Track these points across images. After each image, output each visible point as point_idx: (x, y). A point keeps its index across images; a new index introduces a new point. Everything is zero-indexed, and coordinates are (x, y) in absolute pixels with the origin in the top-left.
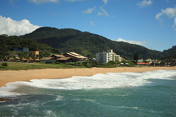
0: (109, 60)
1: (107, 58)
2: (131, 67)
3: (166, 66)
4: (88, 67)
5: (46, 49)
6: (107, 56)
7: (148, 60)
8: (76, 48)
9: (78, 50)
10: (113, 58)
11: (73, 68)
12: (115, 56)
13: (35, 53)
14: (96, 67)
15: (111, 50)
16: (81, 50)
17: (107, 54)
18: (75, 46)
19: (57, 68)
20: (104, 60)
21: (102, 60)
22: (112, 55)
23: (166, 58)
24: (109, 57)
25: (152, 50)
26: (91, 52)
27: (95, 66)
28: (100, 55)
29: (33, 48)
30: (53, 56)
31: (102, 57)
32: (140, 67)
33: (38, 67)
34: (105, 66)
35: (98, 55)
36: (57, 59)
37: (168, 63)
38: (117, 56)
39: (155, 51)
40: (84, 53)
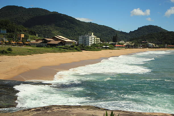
0: (91, 42)
1: (90, 41)
2: (112, 49)
3: (140, 48)
4: (79, 51)
5: (23, 30)
6: (90, 39)
7: (121, 42)
8: (46, 29)
9: (48, 31)
10: (94, 41)
11: (67, 52)
12: (96, 38)
13: (21, 36)
14: (85, 50)
15: (93, 33)
16: (51, 31)
17: (90, 37)
18: (45, 26)
19: (54, 52)
20: (87, 43)
21: (85, 42)
22: (93, 38)
23: (134, 39)
24: (91, 40)
25: (119, 31)
26: (61, 32)
27: (83, 50)
28: (83, 38)
29: (10, 30)
30: (44, 39)
31: (85, 40)
32: (118, 49)
33: (39, 52)
34: (92, 49)
35: (81, 38)
36: (48, 43)
37: (140, 45)
38: (97, 38)
39: (122, 32)
40: (54, 34)
